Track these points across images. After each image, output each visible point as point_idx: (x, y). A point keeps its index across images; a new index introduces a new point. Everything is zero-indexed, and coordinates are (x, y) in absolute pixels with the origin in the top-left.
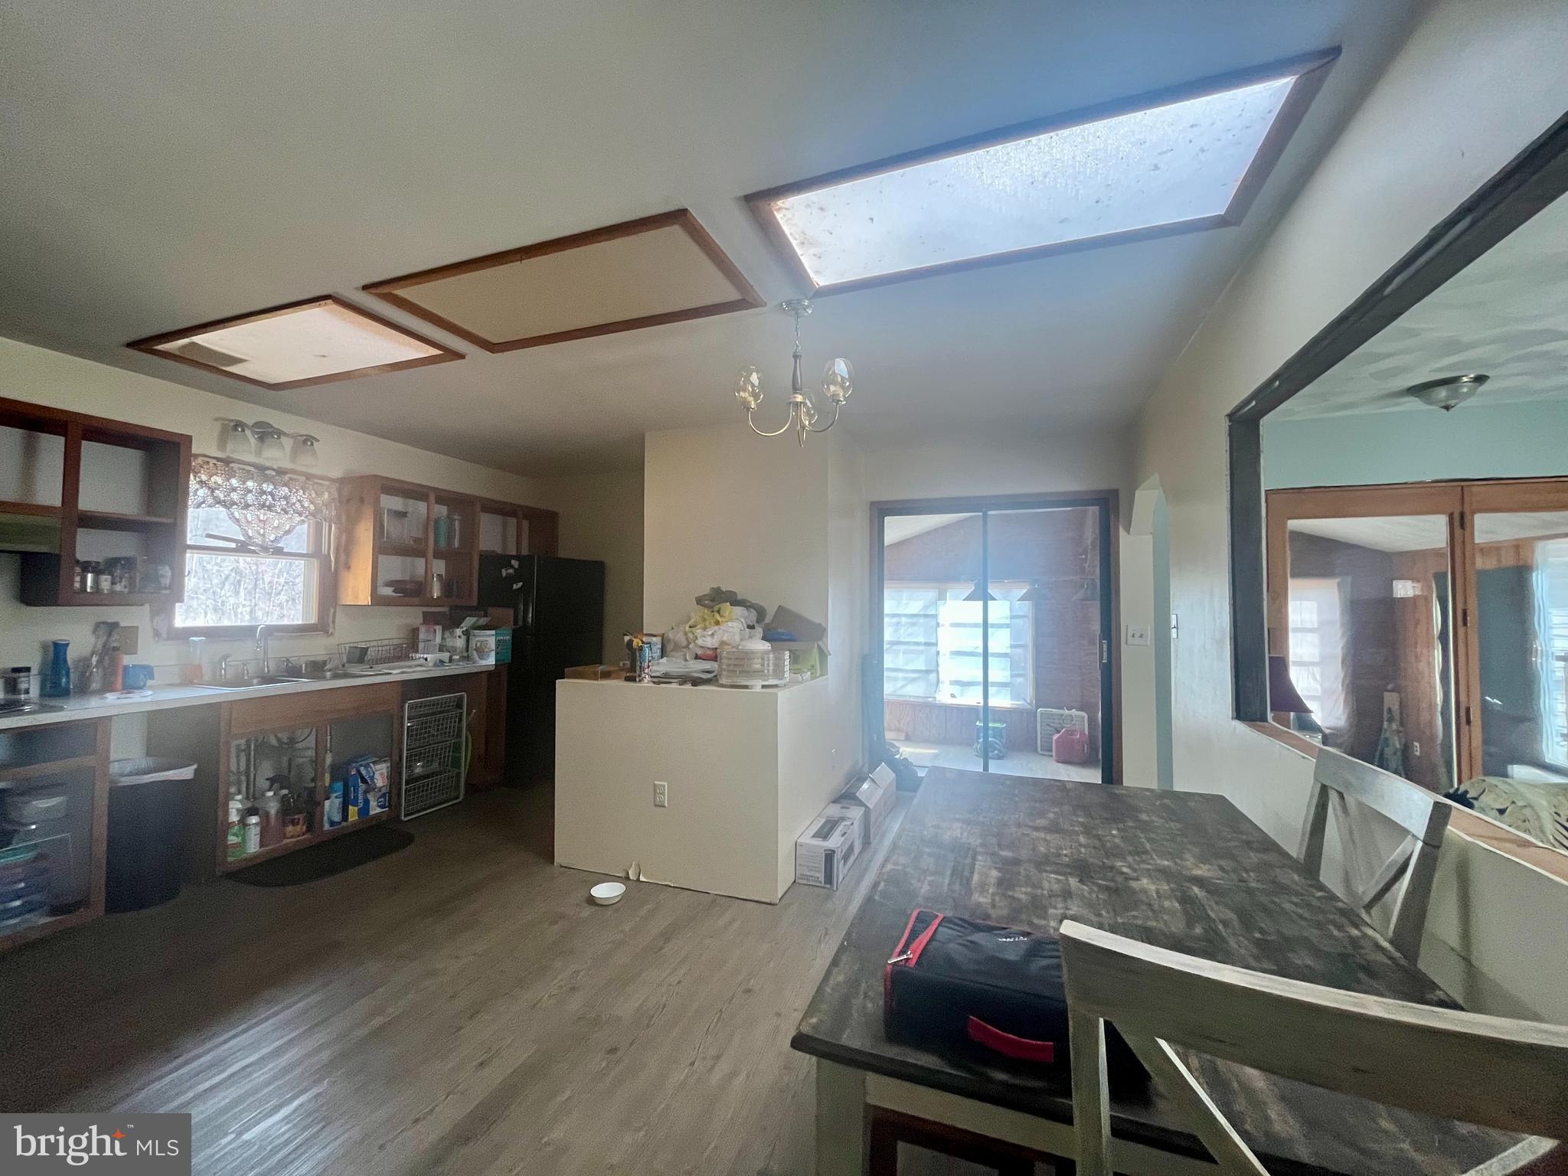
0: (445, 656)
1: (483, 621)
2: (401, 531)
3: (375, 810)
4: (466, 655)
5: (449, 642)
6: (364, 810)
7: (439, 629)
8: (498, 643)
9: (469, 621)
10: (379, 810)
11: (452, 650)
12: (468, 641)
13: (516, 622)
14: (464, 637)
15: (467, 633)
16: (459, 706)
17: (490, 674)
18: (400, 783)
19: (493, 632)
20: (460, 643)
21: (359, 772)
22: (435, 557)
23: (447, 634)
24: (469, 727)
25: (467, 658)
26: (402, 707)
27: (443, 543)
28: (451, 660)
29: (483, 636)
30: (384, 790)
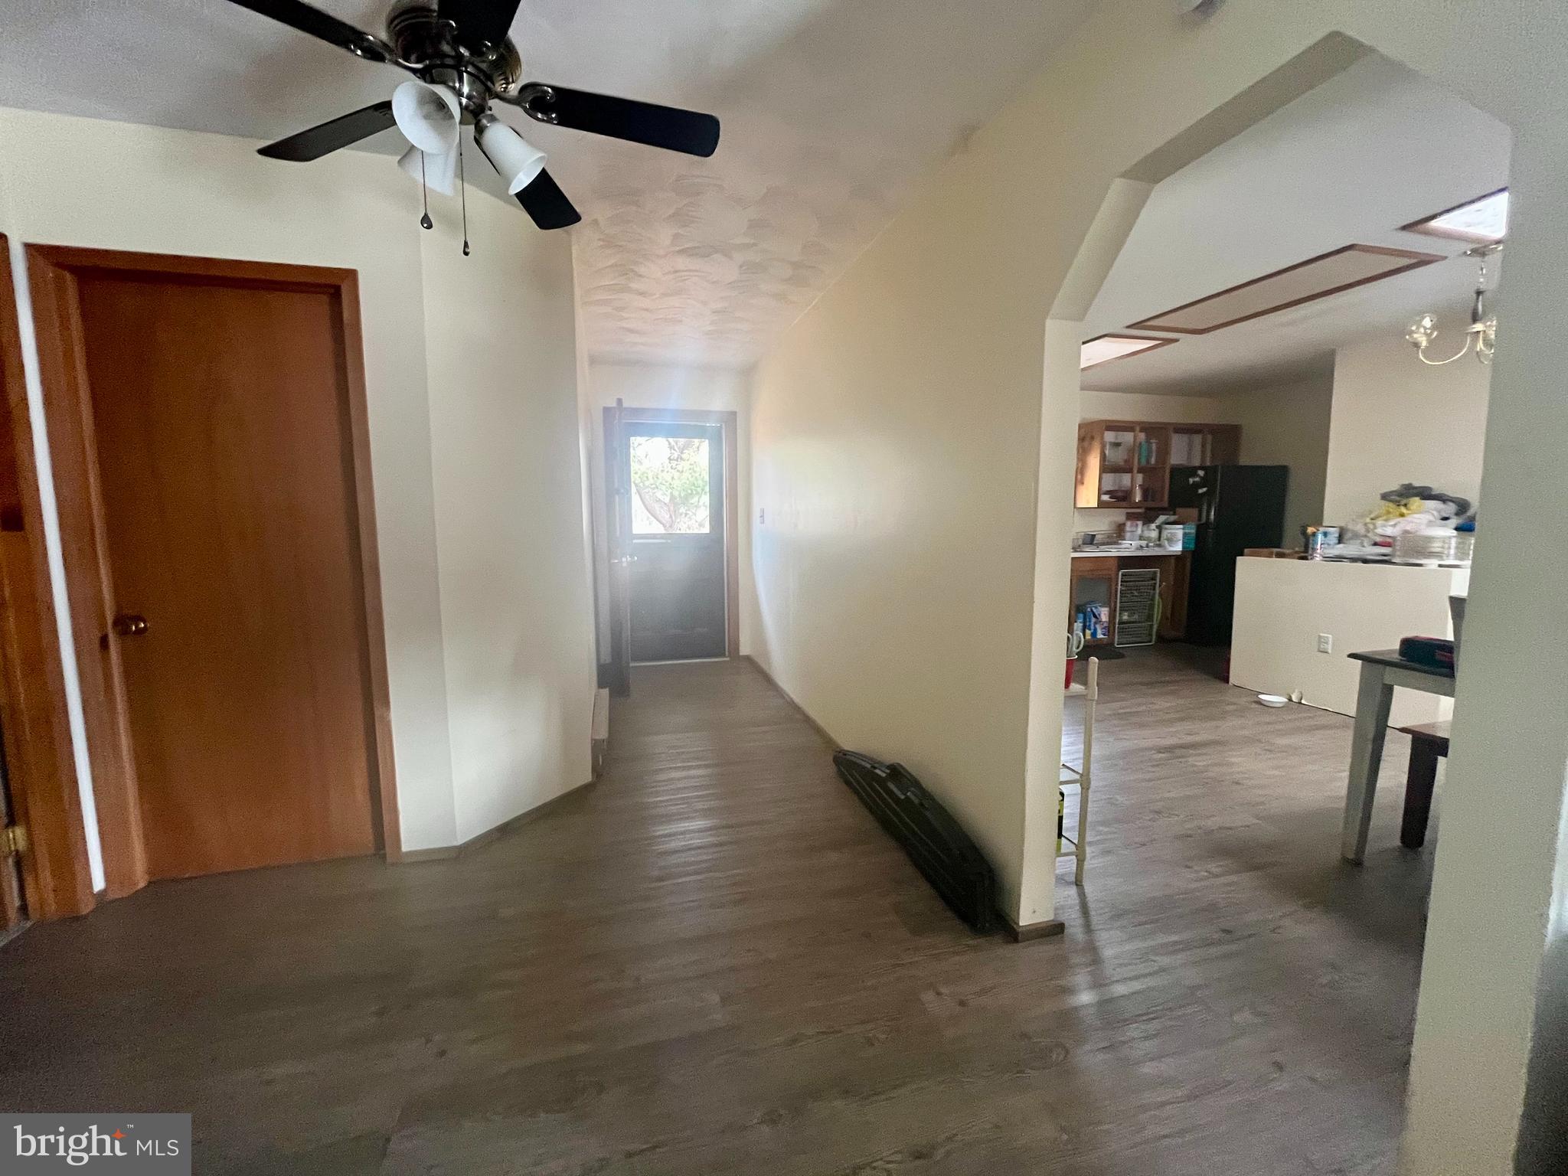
0: (1144, 543)
1: (1172, 518)
2: (1117, 457)
3: (1100, 636)
4: (1158, 543)
5: (1147, 534)
6: (1094, 634)
7: (1140, 523)
8: (1185, 535)
9: (1162, 518)
10: (1102, 636)
11: (1149, 539)
12: (1160, 533)
13: (1200, 520)
14: (1157, 531)
15: (1159, 528)
16: (1154, 579)
17: (1178, 558)
18: (1115, 623)
19: (1181, 526)
20: (1154, 534)
21: (1092, 610)
22: (1139, 472)
23: (1145, 528)
24: (1160, 595)
25: (1159, 546)
26: (1118, 574)
27: (1143, 461)
28: (1147, 546)
29: (1174, 529)
30: (1105, 625)
